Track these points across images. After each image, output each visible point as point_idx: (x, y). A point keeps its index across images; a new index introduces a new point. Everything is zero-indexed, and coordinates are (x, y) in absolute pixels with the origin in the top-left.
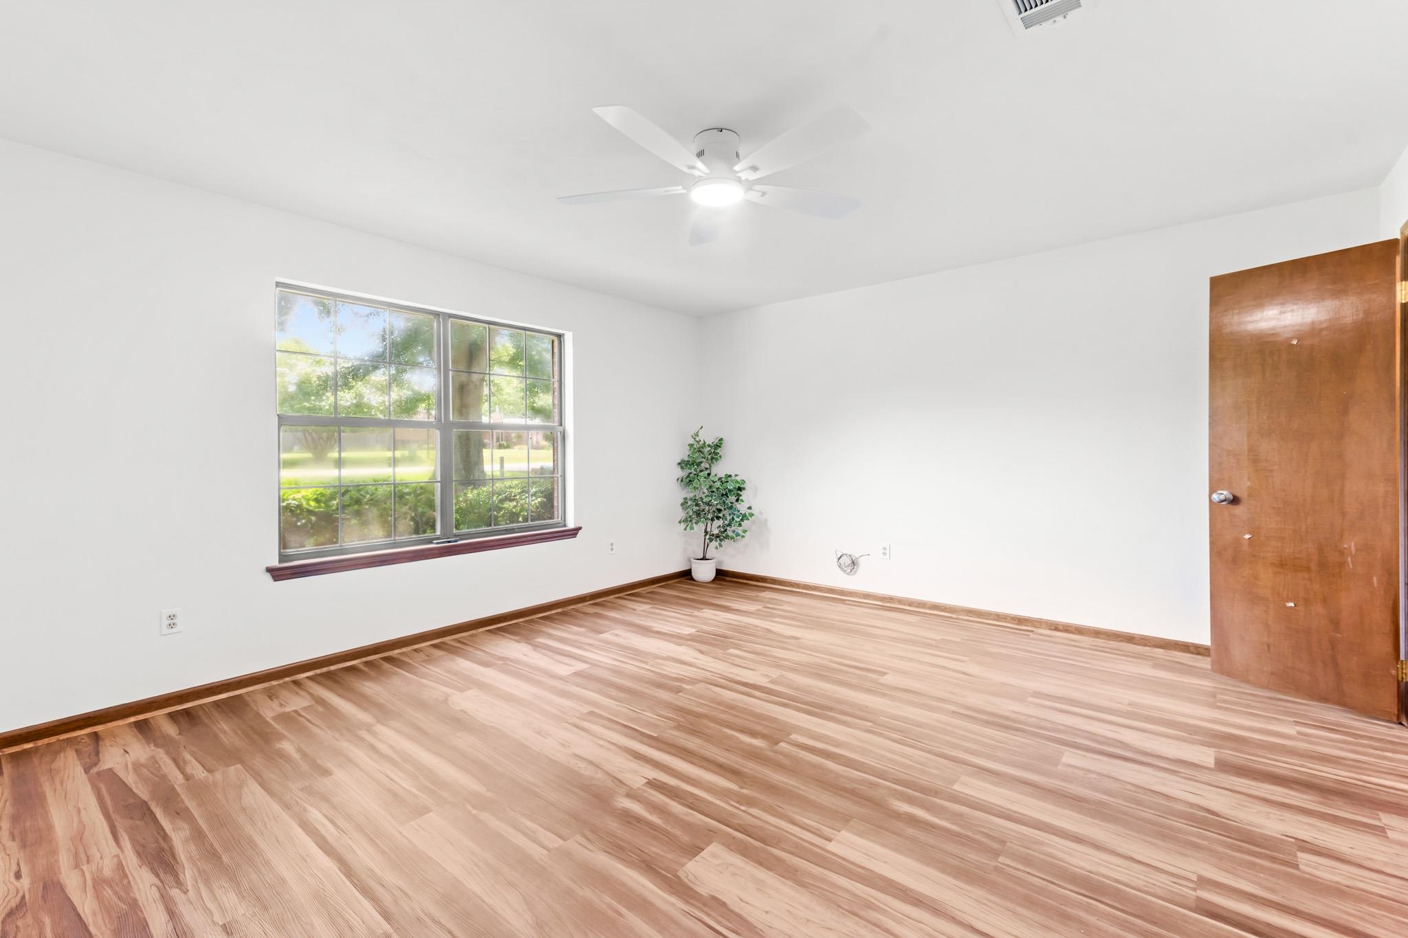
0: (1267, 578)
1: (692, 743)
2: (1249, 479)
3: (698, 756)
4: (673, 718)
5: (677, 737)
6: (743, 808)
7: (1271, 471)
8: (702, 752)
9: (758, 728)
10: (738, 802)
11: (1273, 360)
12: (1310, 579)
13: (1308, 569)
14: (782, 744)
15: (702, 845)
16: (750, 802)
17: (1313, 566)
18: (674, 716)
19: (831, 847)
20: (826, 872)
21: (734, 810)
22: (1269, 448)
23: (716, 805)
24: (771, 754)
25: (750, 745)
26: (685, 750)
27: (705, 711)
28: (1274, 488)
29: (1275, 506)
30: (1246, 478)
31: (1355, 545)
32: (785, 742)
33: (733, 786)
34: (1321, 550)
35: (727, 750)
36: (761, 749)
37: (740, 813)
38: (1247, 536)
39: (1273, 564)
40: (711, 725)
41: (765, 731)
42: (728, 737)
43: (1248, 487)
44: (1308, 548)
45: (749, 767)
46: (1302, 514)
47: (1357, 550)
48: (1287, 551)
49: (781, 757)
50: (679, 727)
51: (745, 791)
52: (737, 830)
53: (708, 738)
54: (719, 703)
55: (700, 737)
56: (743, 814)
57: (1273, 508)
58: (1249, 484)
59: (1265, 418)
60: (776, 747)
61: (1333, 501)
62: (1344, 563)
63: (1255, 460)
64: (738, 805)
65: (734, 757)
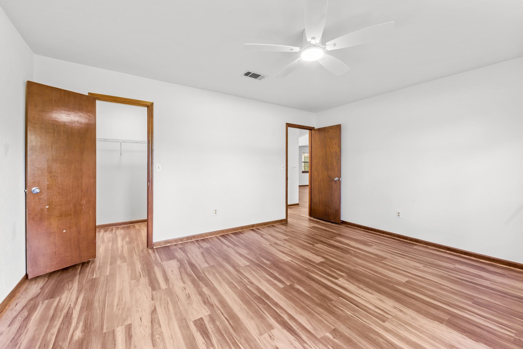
0: (55, 223)
1: (323, 291)
2: (48, 181)
3: (322, 285)
4: (335, 307)
5: (330, 295)
6: (309, 268)
7: (57, 176)
8: (320, 286)
9: (295, 293)
10: (310, 270)
11: (58, 129)
12: (71, 219)
13: (71, 215)
14: (288, 284)
15: (320, 263)
16: (307, 269)
17: (72, 213)
18: (334, 308)
19: (291, 259)
20: (295, 256)
21: (312, 268)
22: (56, 167)
23: (316, 270)
24: (294, 281)
25: (301, 286)
26: (327, 288)
27: (318, 308)
28: (58, 184)
29: (59, 191)
30: (46, 180)
31: (85, 202)
32: (287, 285)
33: (310, 273)
34: (75, 206)
35: (311, 286)
36: (297, 284)
37: (310, 267)
38: (47, 207)
39: (57, 216)
40: (315, 299)
41: (292, 291)
42: (309, 291)
43: (47, 184)
44: (70, 206)
45: (303, 278)
46: (69, 193)
47: (86, 203)
48: (63, 209)
49: (291, 279)
50: (331, 300)
51: (307, 272)
52: (312, 264)
53: (317, 292)
54: (309, 313)
55: (321, 293)
56: (309, 267)
57: (58, 192)
58: (47, 183)
59: (54, 153)
60: (291, 283)
61: (79, 187)
62: (82, 209)
63: (50, 172)
64: (310, 269)
65: (308, 282)
